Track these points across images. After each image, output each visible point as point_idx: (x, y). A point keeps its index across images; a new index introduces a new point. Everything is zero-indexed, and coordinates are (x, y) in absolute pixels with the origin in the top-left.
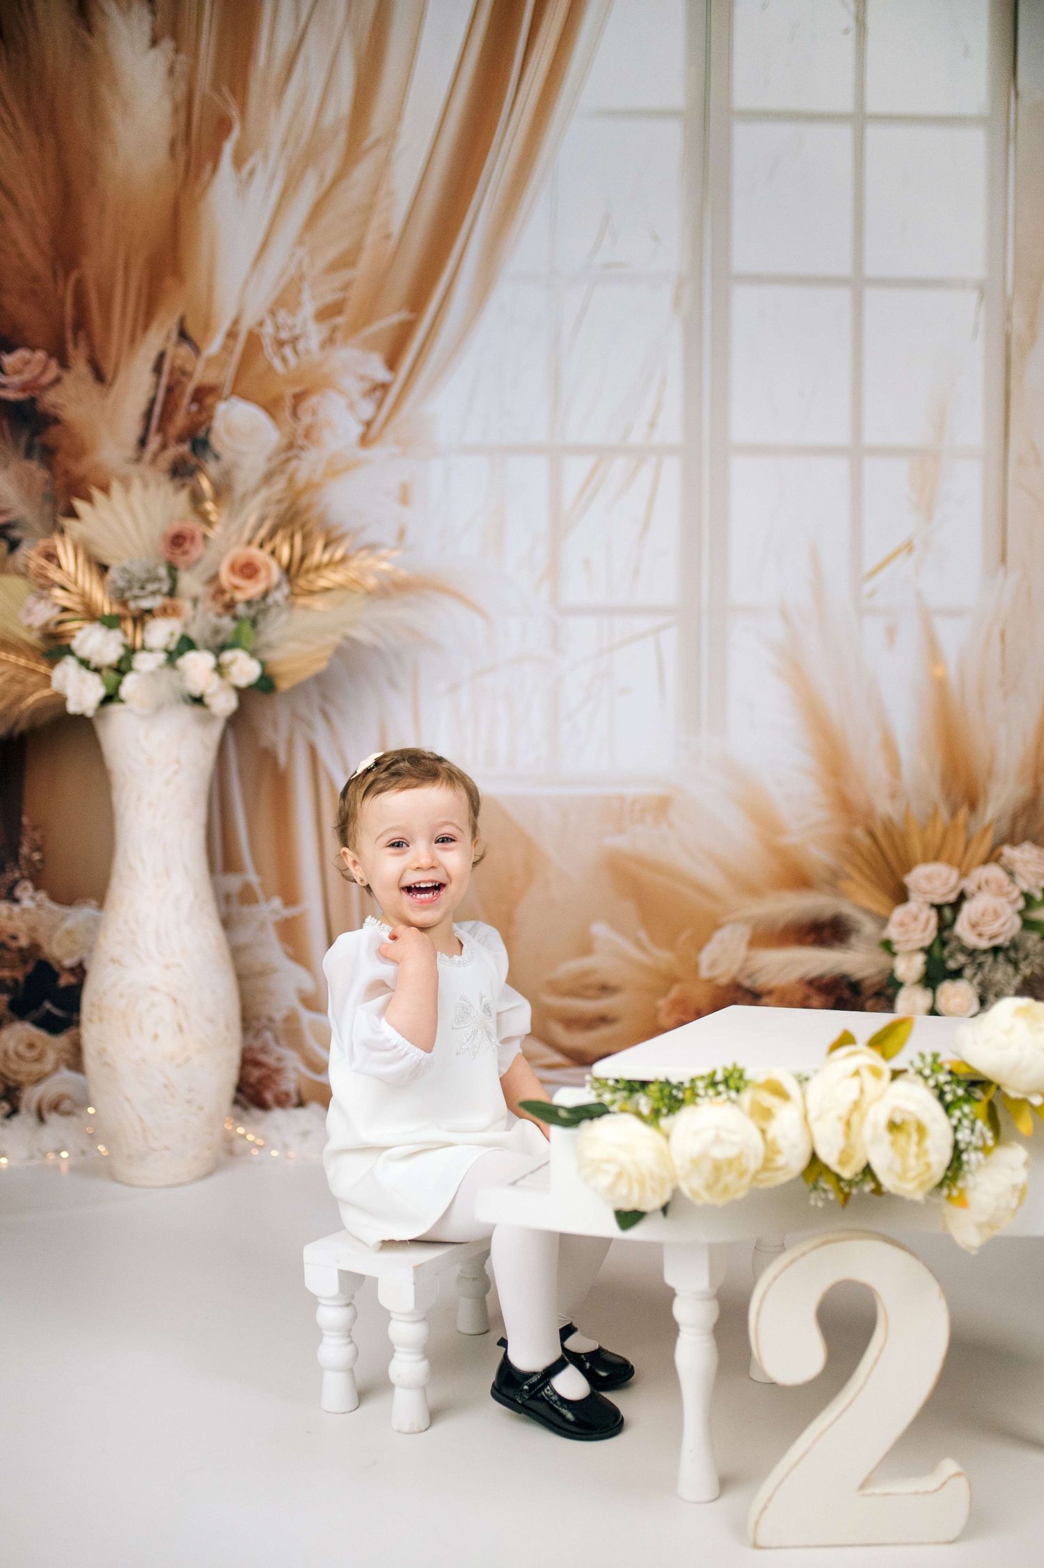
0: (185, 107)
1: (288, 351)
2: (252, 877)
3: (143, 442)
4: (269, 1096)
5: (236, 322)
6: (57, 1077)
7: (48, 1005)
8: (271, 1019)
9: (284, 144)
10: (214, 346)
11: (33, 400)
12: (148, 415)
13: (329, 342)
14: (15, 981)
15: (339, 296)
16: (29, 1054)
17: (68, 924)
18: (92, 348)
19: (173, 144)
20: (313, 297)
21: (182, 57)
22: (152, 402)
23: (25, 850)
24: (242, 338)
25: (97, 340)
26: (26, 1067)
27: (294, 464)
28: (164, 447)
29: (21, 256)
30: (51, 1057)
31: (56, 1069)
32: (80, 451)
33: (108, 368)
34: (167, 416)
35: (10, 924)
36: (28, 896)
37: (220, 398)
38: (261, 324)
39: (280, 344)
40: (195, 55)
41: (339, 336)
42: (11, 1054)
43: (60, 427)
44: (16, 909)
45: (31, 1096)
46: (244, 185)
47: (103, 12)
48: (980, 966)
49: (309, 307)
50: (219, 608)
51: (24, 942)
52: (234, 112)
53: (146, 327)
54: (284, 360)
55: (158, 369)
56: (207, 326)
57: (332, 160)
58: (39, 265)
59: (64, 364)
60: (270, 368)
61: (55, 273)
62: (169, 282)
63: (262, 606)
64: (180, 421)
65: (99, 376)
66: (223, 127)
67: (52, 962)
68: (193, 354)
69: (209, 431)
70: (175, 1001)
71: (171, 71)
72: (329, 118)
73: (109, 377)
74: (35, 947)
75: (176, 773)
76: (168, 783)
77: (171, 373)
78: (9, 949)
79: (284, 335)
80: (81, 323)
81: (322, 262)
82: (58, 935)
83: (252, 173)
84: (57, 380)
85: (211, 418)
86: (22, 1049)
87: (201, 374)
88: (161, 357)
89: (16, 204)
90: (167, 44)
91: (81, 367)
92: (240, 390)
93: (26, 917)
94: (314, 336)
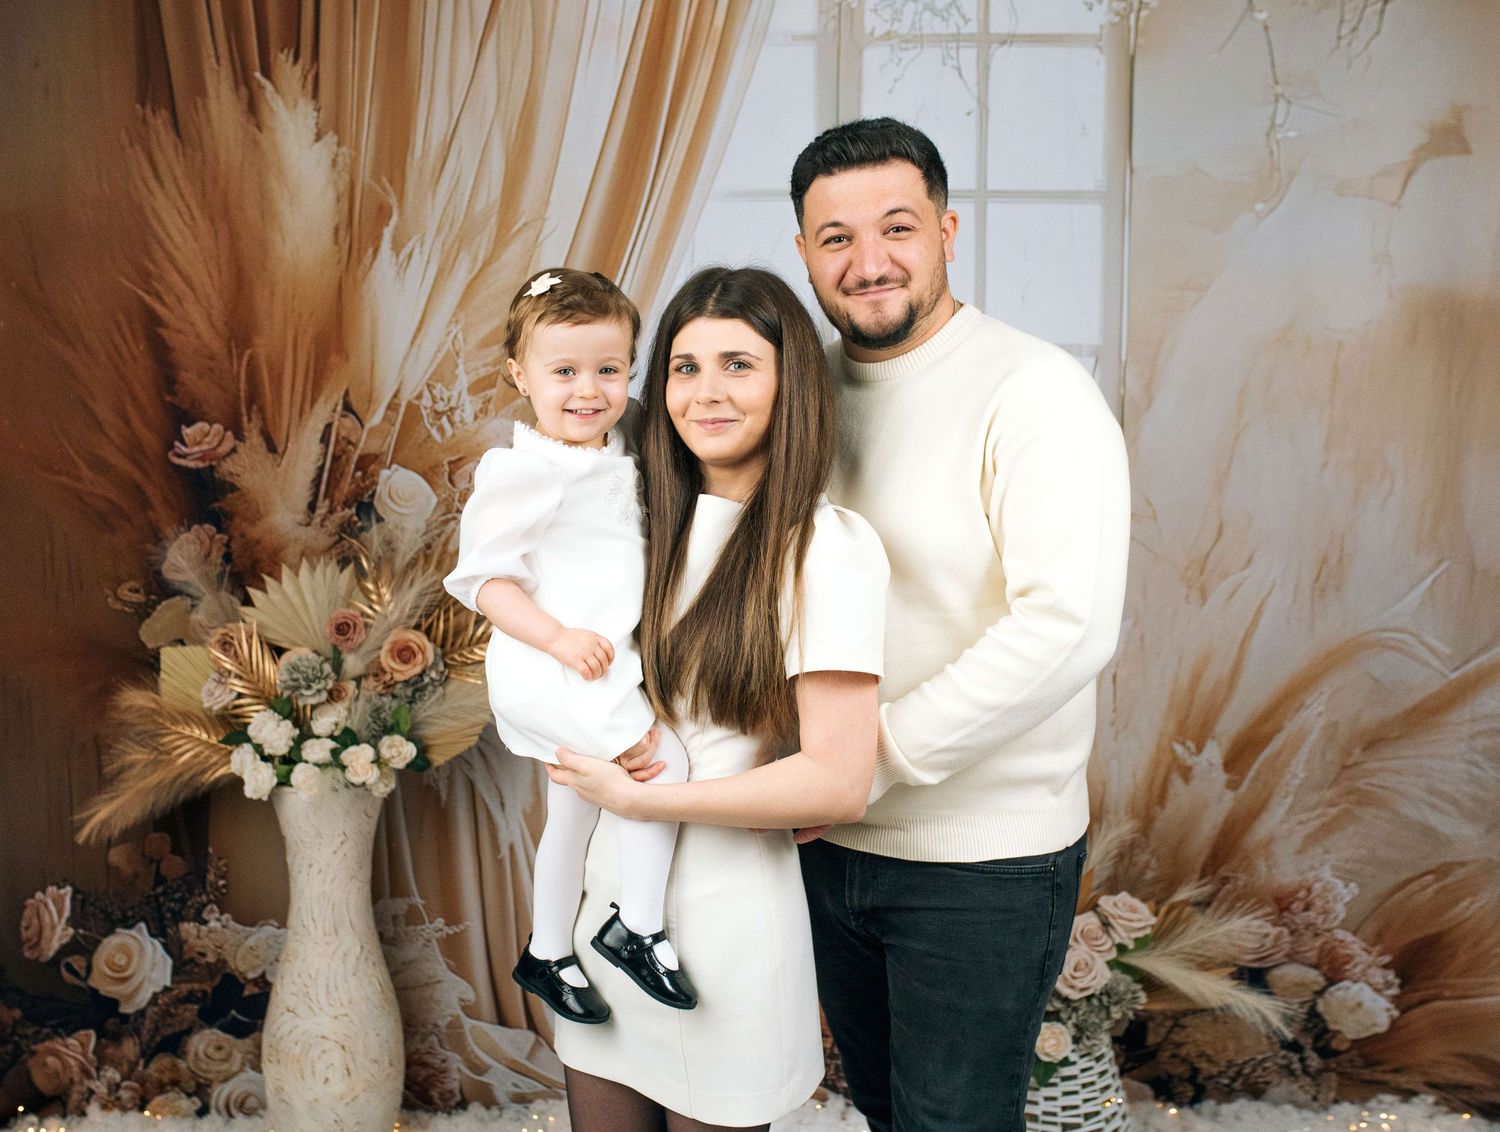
0: (348, 196)
1: (444, 420)
2: (418, 901)
3: (312, 507)
4: (434, 1094)
5: (395, 396)
6: (243, 1076)
7: (233, 1012)
8: (436, 1025)
9: (439, 229)
10: (376, 419)
11: (212, 468)
12: (316, 482)
13: (482, 412)
14: (204, 992)
15: (491, 370)
16: (217, 1055)
17: (251, 942)
18: (264, 419)
19: (337, 230)
20: (467, 373)
21: (344, 149)
22: (321, 468)
23: (211, 877)
24: (402, 410)
25: (269, 416)
26: (215, 1067)
27: (452, 524)
28: (331, 511)
29: (198, 336)
30: (238, 1057)
31: (241, 1070)
32: (255, 517)
33: (279, 439)
34: (334, 482)
35: (199, 942)
36: (215, 920)
37: (383, 465)
38: (419, 397)
39: (438, 415)
40: (357, 149)
41: (491, 407)
42: (201, 1055)
43: (236, 494)
44: (204, 928)
45: (220, 1093)
46: (403, 268)
47: (272, 110)
48: (1075, 1010)
49: (463, 381)
50: (380, 688)
51: (211, 958)
52: (393, 200)
53: (314, 401)
54: (441, 429)
55: (325, 439)
56: (370, 400)
57: (484, 243)
58: (216, 345)
59: (239, 436)
60: (429, 436)
61: (230, 352)
62: (333, 359)
63: (419, 685)
64: (346, 487)
65: (272, 448)
66: (383, 214)
67: (237, 974)
68: (359, 425)
69: (372, 496)
70: (343, 1047)
71: (334, 163)
72: (481, 204)
73: (280, 450)
74: (222, 962)
75: (342, 843)
76: (335, 852)
77: (337, 441)
78: (197, 965)
79: (440, 407)
80: (254, 396)
81: (475, 339)
82: (242, 951)
83: (410, 255)
84: (234, 450)
85: (375, 483)
86: (211, 1050)
87: (365, 444)
88: (329, 426)
89: (193, 289)
90: (330, 138)
91: (254, 438)
92: (400, 458)
93: (212, 936)
94: (469, 407)
